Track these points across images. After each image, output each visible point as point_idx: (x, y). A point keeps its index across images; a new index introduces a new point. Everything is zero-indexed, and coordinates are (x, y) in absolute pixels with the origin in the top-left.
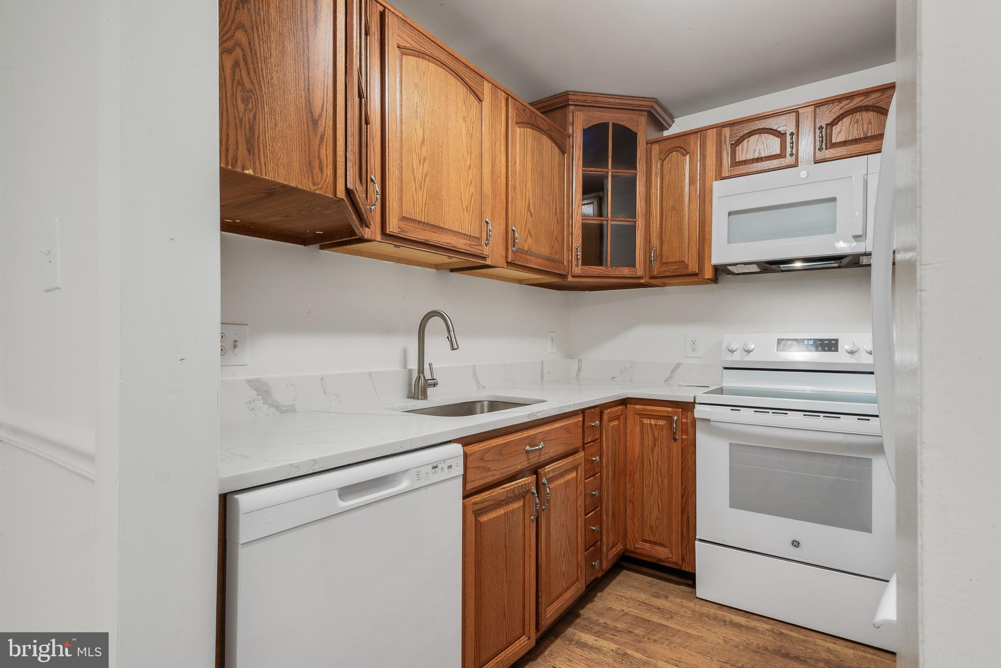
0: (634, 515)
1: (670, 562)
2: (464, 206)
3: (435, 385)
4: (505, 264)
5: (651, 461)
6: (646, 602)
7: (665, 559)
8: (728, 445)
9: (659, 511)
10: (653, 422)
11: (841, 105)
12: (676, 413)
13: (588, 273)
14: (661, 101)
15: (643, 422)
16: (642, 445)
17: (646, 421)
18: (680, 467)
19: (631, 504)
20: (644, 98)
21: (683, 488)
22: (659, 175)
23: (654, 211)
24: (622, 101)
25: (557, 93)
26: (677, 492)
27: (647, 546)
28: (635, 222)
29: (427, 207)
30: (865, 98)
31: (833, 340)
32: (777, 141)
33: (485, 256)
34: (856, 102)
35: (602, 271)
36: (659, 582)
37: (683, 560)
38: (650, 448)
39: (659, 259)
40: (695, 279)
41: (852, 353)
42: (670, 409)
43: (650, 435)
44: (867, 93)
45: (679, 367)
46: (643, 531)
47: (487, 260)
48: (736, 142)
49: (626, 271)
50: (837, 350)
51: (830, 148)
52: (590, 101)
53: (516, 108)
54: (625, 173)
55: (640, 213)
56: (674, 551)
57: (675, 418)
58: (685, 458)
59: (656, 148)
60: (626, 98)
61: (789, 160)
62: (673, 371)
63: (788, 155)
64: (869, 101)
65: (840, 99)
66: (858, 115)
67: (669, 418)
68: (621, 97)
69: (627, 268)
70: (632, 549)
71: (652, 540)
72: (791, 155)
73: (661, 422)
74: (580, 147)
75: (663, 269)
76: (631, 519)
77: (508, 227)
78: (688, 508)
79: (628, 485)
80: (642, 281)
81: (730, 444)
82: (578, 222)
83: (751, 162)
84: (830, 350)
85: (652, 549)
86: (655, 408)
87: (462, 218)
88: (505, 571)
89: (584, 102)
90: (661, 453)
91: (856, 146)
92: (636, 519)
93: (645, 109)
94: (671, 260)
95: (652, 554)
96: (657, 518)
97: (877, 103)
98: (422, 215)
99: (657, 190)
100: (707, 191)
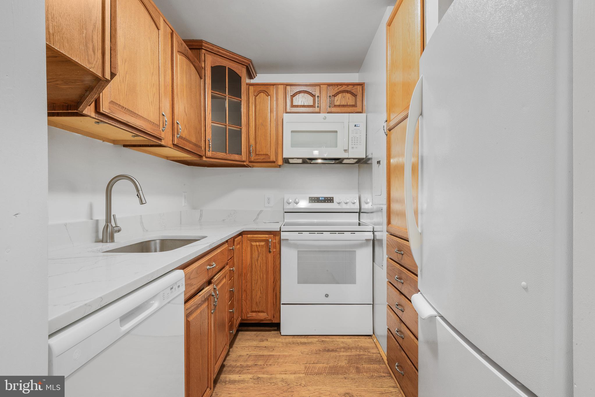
0: (247, 298)
1: (267, 320)
2: (150, 101)
3: (119, 231)
4: (172, 145)
5: (257, 265)
6: (257, 346)
7: (264, 319)
8: (297, 251)
9: (261, 293)
10: (258, 244)
11: (338, 88)
12: (270, 238)
13: (215, 156)
14: (253, 62)
15: (252, 244)
16: (251, 258)
17: (254, 244)
18: (272, 267)
19: (245, 292)
20: (245, 58)
21: (274, 277)
22: (254, 104)
23: (251, 124)
24: (234, 56)
25: (195, 39)
26: (271, 281)
27: (254, 314)
28: (241, 129)
29: (127, 96)
30: (347, 87)
31: (332, 197)
32: (311, 98)
33: (161, 138)
34: (343, 88)
35: (224, 156)
36: (260, 333)
37: (274, 317)
38: (256, 259)
39: (254, 152)
40: (273, 164)
41: (339, 203)
42: (267, 236)
43: (256, 251)
44: (348, 85)
45: (261, 212)
46: (252, 306)
47: (162, 141)
48: (293, 95)
49: (237, 157)
50: (333, 202)
51: (334, 107)
52: (216, 51)
53: (178, 41)
54: (235, 99)
55: (244, 124)
56: (269, 314)
57: (270, 240)
58: (275, 261)
59: (252, 88)
60: (236, 55)
61: (317, 109)
62: (258, 215)
63: (316, 107)
64: (349, 88)
65: (338, 85)
66: (344, 94)
67: (267, 241)
68: (233, 54)
69: (237, 155)
70: (246, 318)
71: (257, 310)
72: (318, 107)
73: (263, 243)
74: (209, 77)
75: (257, 158)
76: (245, 301)
77: (174, 121)
78: (276, 289)
79: (244, 282)
80: (245, 163)
81: (298, 251)
82: (209, 124)
83: (300, 106)
84: (330, 202)
85: (257, 315)
86: (259, 236)
87: (149, 109)
88: (200, 350)
89: (211, 50)
90: (262, 260)
91: (344, 108)
92: (248, 301)
93: (245, 64)
94: (261, 153)
95: (257, 318)
96: (260, 297)
97: (352, 90)
98: (124, 102)
99: (253, 112)
100: (279, 117)
